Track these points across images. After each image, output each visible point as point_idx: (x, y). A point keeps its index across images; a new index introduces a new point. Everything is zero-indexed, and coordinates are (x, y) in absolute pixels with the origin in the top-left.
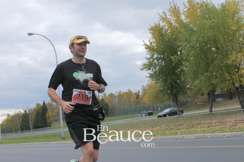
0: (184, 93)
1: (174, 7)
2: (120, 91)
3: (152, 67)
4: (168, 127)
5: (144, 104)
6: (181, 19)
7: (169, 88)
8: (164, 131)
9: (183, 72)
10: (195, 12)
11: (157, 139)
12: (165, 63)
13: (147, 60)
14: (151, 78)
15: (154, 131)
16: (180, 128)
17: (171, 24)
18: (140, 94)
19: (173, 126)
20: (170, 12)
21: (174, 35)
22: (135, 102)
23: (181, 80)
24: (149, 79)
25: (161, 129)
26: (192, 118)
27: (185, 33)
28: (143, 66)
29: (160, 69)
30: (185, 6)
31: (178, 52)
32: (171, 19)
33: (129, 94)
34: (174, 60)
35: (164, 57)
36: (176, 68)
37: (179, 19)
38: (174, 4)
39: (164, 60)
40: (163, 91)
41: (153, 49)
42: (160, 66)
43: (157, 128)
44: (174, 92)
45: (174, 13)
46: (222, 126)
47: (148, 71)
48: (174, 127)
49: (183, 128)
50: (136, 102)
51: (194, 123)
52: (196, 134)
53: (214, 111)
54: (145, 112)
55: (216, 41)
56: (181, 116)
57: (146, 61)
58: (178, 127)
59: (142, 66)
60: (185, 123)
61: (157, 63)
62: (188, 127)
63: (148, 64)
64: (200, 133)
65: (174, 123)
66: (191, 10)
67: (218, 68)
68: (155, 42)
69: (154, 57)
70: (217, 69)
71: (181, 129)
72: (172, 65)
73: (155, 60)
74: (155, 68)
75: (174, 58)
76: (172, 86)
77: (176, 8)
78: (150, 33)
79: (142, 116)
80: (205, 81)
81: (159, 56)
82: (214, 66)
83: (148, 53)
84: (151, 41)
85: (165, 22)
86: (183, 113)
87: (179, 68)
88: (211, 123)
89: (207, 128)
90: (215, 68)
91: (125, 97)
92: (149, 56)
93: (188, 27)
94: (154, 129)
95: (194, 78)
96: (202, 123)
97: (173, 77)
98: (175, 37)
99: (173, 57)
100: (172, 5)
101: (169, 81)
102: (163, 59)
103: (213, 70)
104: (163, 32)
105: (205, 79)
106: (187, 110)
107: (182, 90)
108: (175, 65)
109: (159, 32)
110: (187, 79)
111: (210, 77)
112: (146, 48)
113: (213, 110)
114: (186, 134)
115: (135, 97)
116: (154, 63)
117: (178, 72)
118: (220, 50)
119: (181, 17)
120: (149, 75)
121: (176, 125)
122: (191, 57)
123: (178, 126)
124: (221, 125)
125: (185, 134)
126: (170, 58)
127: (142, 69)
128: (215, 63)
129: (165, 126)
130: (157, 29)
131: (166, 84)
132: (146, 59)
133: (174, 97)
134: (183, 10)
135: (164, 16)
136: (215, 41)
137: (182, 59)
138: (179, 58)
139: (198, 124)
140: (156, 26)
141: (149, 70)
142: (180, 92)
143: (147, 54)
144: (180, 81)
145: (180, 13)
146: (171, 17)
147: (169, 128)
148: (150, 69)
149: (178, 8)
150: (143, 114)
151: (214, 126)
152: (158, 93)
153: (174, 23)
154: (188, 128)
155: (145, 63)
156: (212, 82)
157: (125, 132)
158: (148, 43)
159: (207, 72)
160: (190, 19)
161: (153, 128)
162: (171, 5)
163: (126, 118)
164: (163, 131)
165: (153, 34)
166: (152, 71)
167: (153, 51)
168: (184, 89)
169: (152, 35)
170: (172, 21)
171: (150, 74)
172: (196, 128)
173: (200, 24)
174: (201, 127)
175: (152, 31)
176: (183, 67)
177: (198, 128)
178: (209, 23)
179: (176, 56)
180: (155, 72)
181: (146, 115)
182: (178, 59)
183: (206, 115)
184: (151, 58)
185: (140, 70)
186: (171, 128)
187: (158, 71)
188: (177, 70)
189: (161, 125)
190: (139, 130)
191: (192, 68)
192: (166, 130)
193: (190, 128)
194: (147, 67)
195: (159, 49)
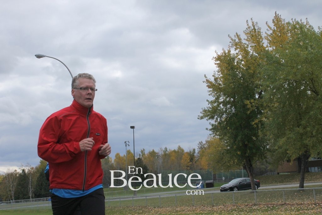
0: (262, 156)
1: (252, 28)
2: (166, 149)
3: (216, 115)
4: (235, 207)
5: (201, 169)
6: (262, 46)
7: (239, 148)
9: (262, 124)
10: (284, 37)
13: (210, 104)
14: (214, 131)
15: (215, 211)
16: (255, 209)
17: (247, 52)
18: (195, 154)
20: (246, 34)
21: (251, 69)
22: (188, 167)
23: (258, 137)
24: (211, 132)
25: (225, 209)
26: (273, 194)
27: (268, 67)
28: (203, 112)
29: (228, 118)
30: (269, 27)
31: (255, 95)
32: (248, 45)
33: (179, 153)
34: (249, 106)
35: (234, 101)
36: (252, 119)
37: (259, 46)
38: (252, 22)
40: (230, 152)
41: (220, 88)
42: (228, 114)
43: (219, 207)
44: (247, 155)
45: (253, 36)
46: (319, 210)
47: (210, 121)
48: (245, 207)
49: (258, 210)
50: (190, 166)
51: (276, 203)
53: (307, 186)
55: (314, 81)
56: (256, 192)
57: (207, 106)
58: (252, 207)
59: (201, 112)
60: (261, 202)
61: (224, 109)
62: (267, 208)
63: (210, 110)
65: (245, 201)
66: (277, 33)
67: (315, 122)
68: (221, 77)
69: (220, 101)
70: (313, 123)
71: (256, 211)
72: (246, 114)
73: (221, 105)
74: (221, 117)
75: (249, 103)
76: (245, 146)
77: (255, 30)
78: (215, 64)
80: (295, 140)
81: (228, 99)
82: (309, 118)
83: (211, 93)
84: (217, 76)
85: (239, 50)
86: (260, 187)
87: (257, 118)
88: (302, 204)
89: (296, 212)
90: (311, 121)
91: (173, 158)
92: (212, 98)
93: (272, 58)
94: (215, 208)
95: (279, 135)
96: (288, 204)
98: (252, 72)
99: (248, 101)
100: (250, 24)
101: (240, 137)
102: (233, 104)
103: (308, 124)
104: (235, 63)
105: (294, 137)
107: (260, 152)
108: (250, 113)
109: (228, 64)
110: (266, 135)
111: (302, 135)
112: (209, 87)
113: (305, 185)
115: (189, 158)
116: (219, 108)
117: (255, 124)
118: (319, 94)
119: (263, 43)
120: (211, 127)
121: (248, 205)
122: (275, 104)
123: (252, 205)
124: (317, 208)
126: (243, 103)
127: (202, 118)
128: (310, 114)
129: (232, 205)
130: (226, 59)
131: (235, 141)
132: (208, 102)
133: (247, 161)
134: (266, 33)
135: (237, 40)
136: (312, 81)
137: (262, 105)
138: (257, 103)
139: (283, 205)
140: (225, 54)
141: (211, 119)
142: (256, 154)
143: (209, 95)
144: (257, 139)
145: (261, 37)
146: (247, 43)
147: (237, 209)
148: (212, 118)
149: (259, 29)
150: (198, 184)
151: (306, 210)
152: (223, 154)
153: (252, 52)
154: (267, 211)
155: (206, 109)
156: (304, 142)
157: (171, 211)
158: (212, 79)
159: (299, 127)
160: (276, 47)
161: (214, 206)
162: (248, 25)
164: (228, 213)
165: (219, 66)
166: (216, 121)
167: (219, 90)
169: (218, 68)
170: (249, 49)
171: (212, 125)
172: (279, 211)
173: (290, 54)
174: (286, 210)
175: (218, 62)
176: (263, 117)
177: (281, 211)
178: (303, 54)
179: (252, 101)
180: (219, 123)
181: (203, 187)
182: (255, 104)
183: (295, 191)
184: (215, 102)
185: (198, 118)
186: (241, 208)
187: (224, 122)
188: (253, 121)
189: (226, 203)
190: (192, 208)
191: (275, 120)
192: (232, 210)
193: (269, 211)
194: (209, 114)
195: (227, 89)
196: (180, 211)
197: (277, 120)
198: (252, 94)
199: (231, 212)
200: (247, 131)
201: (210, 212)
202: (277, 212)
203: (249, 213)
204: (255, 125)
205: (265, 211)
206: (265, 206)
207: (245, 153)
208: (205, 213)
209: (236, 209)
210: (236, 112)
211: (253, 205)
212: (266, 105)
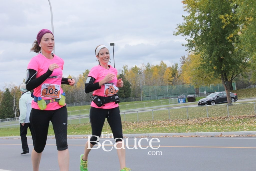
0: (237, 70)
2: (148, 64)
3: (192, 31)
4: (209, 120)
5: (183, 84)
7: (215, 63)
8: (203, 126)
9: (237, 39)
11: (186, 136)
12: (211, 25)
13: (185, 20)
14: (190, 47)
15: (189, 124)
16: (227, 122)
18: (178, 69)
19: (217, 118)
22: (171, 82)
23: (234, 51)
24: (187, 48)
25: (199, 123)
26: (247, 107)
28: (178, 28)
29: (203, 34)
31: (231, 9)
33: (162, 68)
34: (224, 21)
35: (209, 17)
36: (227, 34)
39: (210, 21)
40: (206, 67)
41: (195, 4)
42: (204, 29)
43: (194, 121)
44: (223, 69)
47: (186, 37)
48: (218, 120)
49: (230, 122)
50: (172, 81)
51: (248, 115)
52: (240, 131)
54: (183, 96)
57: (183, 22)
58: (224, 120)
59: (176, 28)
60: (235, 114)
61: (200, 25)
62: (238, 121)
63: (185, 26)
64: (245, 129)
65: (219, 114)
69: (195, 16)
71: (228, 123)
72: (222, 29)
73: (196, 21)
74: (196, 33)
75: (224, 18)
76: (221, 60)
79: (179, 102)
81: (203, 14)
83: (186, 9)
86: (237, 100)
87: (232, 33)
91: (155, 73)
92: (188, 15)
94: (190, 122)
95: (252, 49)
97: (221, 46)
99: (223, 16)
101: (215, 52)
102: (209, 19)
106: (246, 96)
107: (235, 66)
108: (225, 28)
110: (242, 49)
112: (184, 2)
114: (227, 131)
115: (171, 73)
116: (194, 24)
117: (230, 38)
120: (187, 43)
121: (221, 118)
122: (249, 18)
123: (224, 118)
125: (225, 131)
126: (218, 18)
127: (177, 34)
129: (206, 118)
131: (211, 56)
132: (183, 18)
133: (222, 76)
137: (237, 20)
138: (232, 18)
139: (254, 117)
141: (186, 35)
142: (231, 68)
143: (185, 11)
144: (233, 53)
148: (188, 33)
150: (180, 98)
152: (199, 69)
154: (238, 123)
155: (182, 25)
157: (148, 126)
161: (189, 120)
163: (155, 104)
164: (201, 126)
166: (191, 37)
167: (194, 6)
168: (237, 65)
171: (189, 41)
172: (250, 123)
176: (238, 32)
177: (252, 123)
179: (227, 15)
180: (195, 39)
181: (185, 101)
182: (230, 19)
184: (190, 18)
185: (174, 34)
186: (214, 121)
187: (200, 37)
188: (228, 36)
189: (201, 117)
190: (168, 122)
191: (249, 34)
192: (206, 123)
193: (241, 123)
194: (184, 30)
195: (203, 4)
196: (156, 125)
197: (250, 34)
198: (227, 8)
199: (205, 125)
200: (223, 46)
201: (185, 126)
202: (248, 123)
203: (221, 126)
204: (229, 40)
205: (236, 123)
206: (237, 119)
207: (221, 68)
208: (180, 127)
209: (210, 122)
210: (212, 27)
211: (226, 118)
212: (241, 19)
